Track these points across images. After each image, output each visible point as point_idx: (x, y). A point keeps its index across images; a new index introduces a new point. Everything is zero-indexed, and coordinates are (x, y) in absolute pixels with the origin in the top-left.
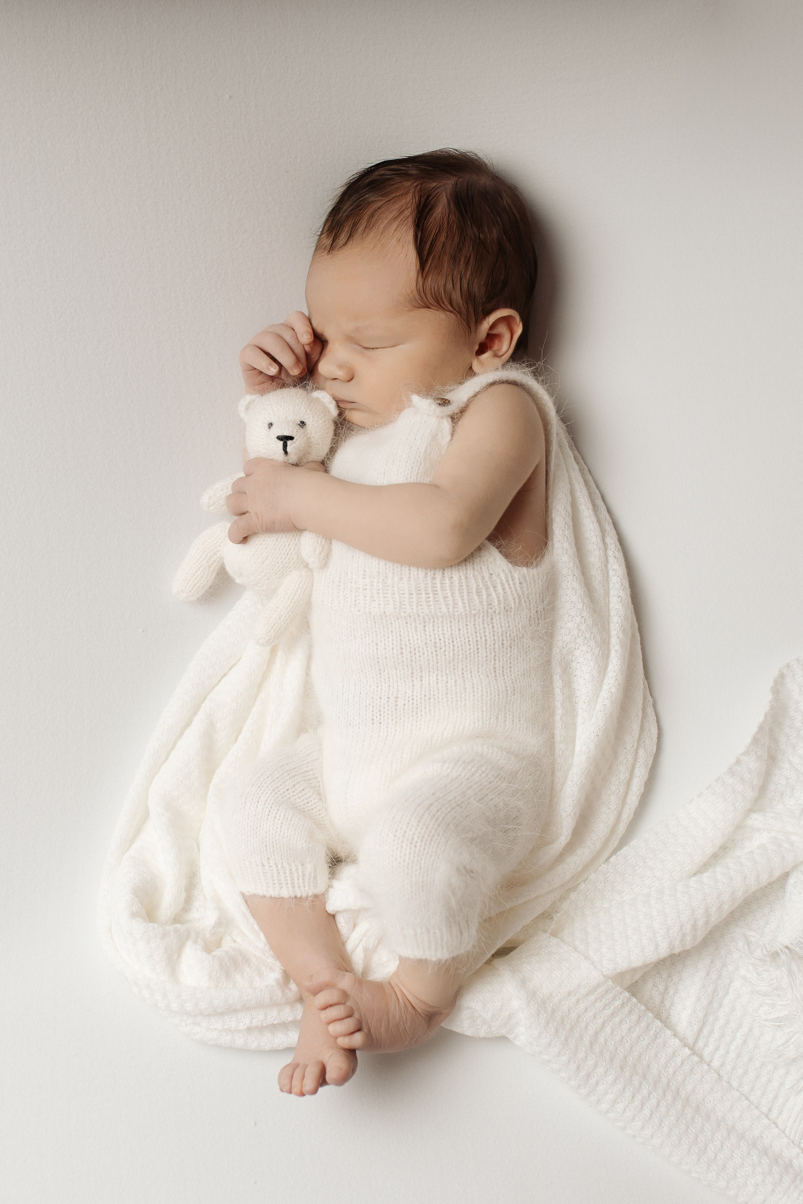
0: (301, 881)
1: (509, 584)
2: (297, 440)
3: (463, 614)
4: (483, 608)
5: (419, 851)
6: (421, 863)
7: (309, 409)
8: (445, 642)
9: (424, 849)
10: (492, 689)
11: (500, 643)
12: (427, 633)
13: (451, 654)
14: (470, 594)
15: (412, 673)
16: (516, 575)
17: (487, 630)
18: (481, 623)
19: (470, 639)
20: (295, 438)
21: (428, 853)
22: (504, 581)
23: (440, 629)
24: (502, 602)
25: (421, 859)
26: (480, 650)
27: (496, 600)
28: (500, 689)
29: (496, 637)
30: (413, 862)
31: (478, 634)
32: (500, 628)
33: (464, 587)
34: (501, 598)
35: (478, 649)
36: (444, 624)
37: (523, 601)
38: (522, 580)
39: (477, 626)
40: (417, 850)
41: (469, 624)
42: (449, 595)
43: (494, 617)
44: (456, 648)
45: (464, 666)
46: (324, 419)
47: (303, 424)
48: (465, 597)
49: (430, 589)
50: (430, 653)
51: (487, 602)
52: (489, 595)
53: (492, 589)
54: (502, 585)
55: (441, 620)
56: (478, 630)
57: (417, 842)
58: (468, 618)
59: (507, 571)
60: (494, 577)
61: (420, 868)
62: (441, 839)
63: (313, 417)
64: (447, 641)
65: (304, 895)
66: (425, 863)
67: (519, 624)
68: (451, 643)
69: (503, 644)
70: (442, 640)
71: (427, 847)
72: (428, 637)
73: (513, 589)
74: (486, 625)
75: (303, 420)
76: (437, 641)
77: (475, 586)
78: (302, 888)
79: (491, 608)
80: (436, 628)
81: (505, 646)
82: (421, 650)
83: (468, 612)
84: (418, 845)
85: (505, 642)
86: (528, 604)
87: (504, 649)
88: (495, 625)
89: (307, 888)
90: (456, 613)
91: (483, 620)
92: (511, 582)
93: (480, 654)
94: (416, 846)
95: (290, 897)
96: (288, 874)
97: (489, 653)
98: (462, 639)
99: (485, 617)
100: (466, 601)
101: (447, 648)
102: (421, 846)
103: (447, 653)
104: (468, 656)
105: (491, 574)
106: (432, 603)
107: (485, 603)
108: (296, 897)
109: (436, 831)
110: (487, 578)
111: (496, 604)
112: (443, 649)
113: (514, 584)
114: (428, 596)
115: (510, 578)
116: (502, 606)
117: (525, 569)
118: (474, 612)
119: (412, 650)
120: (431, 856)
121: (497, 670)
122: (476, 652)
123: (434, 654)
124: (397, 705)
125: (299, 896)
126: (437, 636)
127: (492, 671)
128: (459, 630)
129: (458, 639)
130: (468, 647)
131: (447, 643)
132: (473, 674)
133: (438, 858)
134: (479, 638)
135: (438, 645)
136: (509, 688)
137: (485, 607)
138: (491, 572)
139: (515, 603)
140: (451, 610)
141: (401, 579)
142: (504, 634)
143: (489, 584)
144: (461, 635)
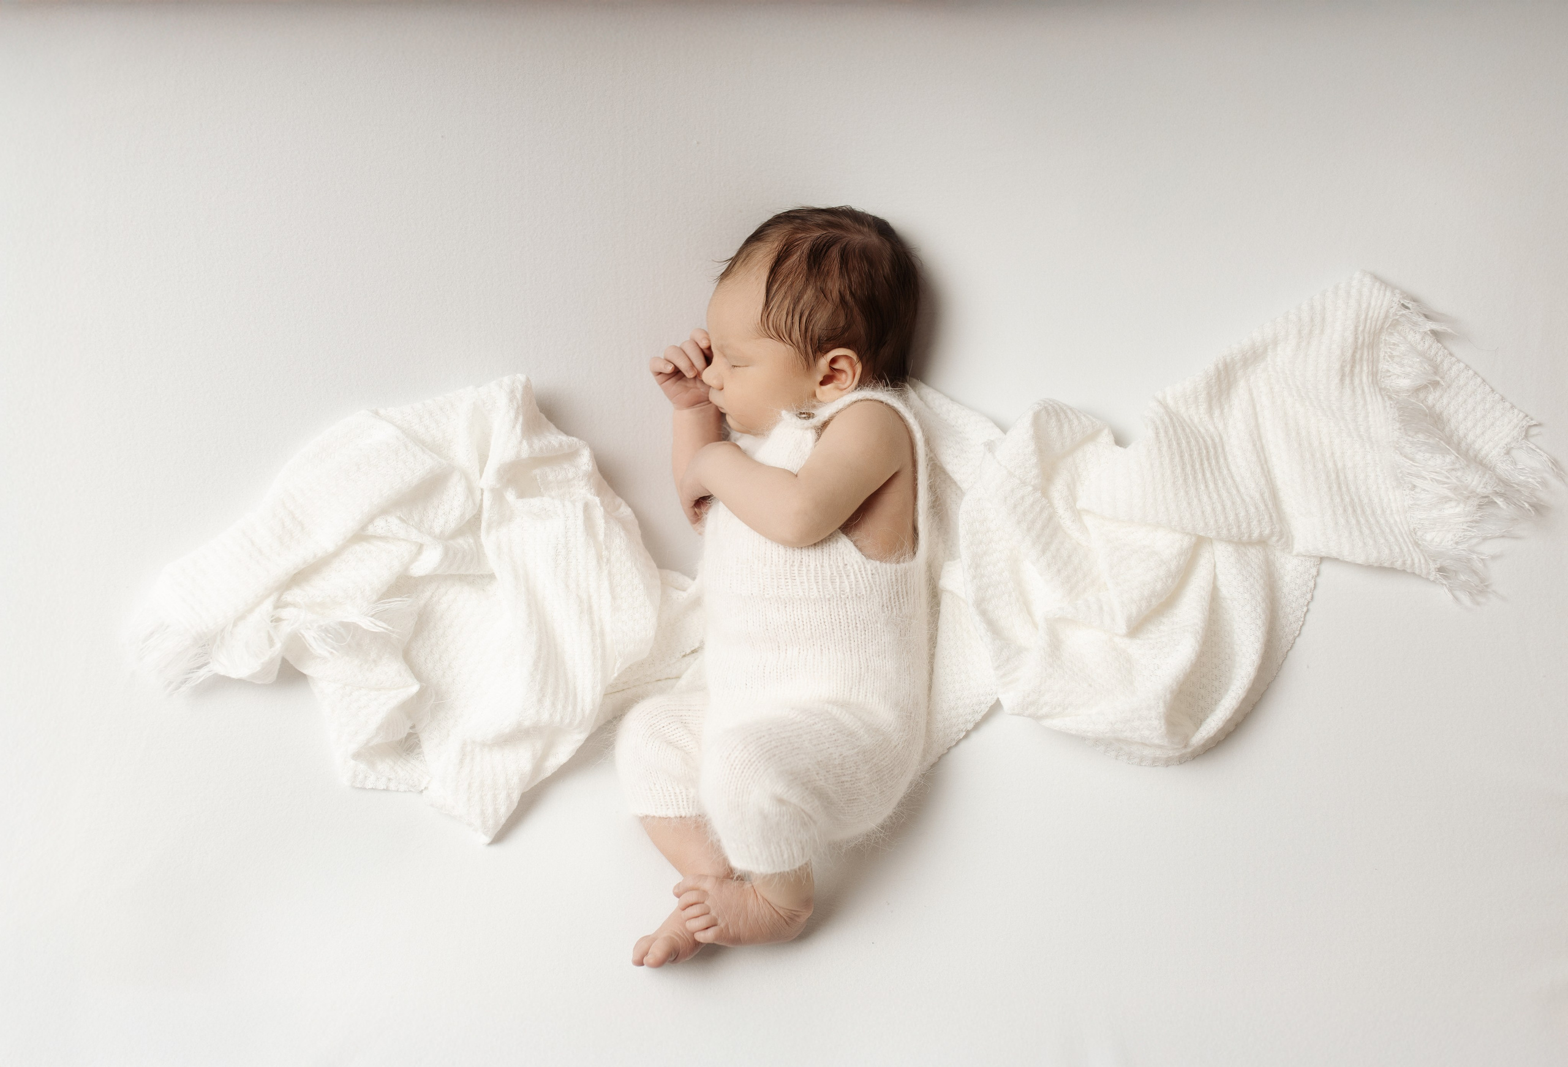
0: (685, 803)
1: (862, 574)
3: (818, 597)
4: (836, 594)
5: (738, 773)
6: (737, 784)
8: (803, 622)
9: (743, 772)
10: (847, 665)
11: (854, 625)
12: (788, 613)
13: (809, 632)
14: (824, 581)
15: (779, 647)
16: (868, 567)
17: (841, 613)
18: (835, 607)
19: (826, 620)
21: (745, 776)
22: (857, 571)
23: (799, 609)
24: (854, 590)
25: (738, 781)
26: (835, 631)
27: (848, 588)
28: (854, 665)
29: (849, 621)
30: (731, 782)
31: (833, 616)
32: (853, 613)
33: (820, 574)
34: (853, 586)
35: (833, 629)
36: (802, 606)
37: (874, 590)
38: (874, 571)
39: (832, 610)
40: (736, 772)
41: (824, 606)
42: (805, 581)
43: (847, 602)
44: (813, 627)
45: (822, 643)
48: (820, 583)
49: (788, 574)
50: (791, 631)
51: (840, 588)
52: (841, 582)
53: (845, 577)
54: (855, 575)
55: (799, 602)
56: (832, 613)
57: (737, 765)
58: (824, 602)
59: (860, 562)
60: (849, 567)
61: (736, 789)
62: (761, 766)
64: (804, 620)
65: (688, 815)
66: (741, 784)
67: (871, 610)
68: (808, 623)
69: (856, 627)
70: (800, 619)
71: (745, 771)
72: (788, 617)
73: (865, 579)
74: (840, 609)
76: (796, 620)
77: (829, 573)
78: (687, 809)
79: (844, 594)
80: (795, 609)
81: (859, 629)
82: (783, 627)
83: (822, 597)
84: (738, 767)
85: (858, 625)
86: (879, 592)
87: (859, 632)
88: (848, 609)
89: (691, 809)
90: (812, 597)
91: (837, 604)
92: (863, 572)
93: (835, 634)
94: (735, 769)
95: (676, 817)
96: (672, 797)
97: (843, 634)
98: (819, 620)
99: (839, 602)
100: (821, 587)
101: (805, 627)
102: (740, 768)
103: (805, 631)
104: (825, 635)
105: (846, 565)
106: (790, 587)
107: (838, 589)
108: (681, 817)
109: (757, 759)
110: (841, 568)
111: (848, 590)
112: (801, 628)
113: (867, 574)
114: (787, 581)
115: (863, 569)
116: (854, 592)
117: (878, 562)
118: (827, 597)
119: (776, 627)
120: (747, 779)
121: (853, 650)
122: (832, 631)
123: (794, 631)
124: (764, 673)
125: (683, 816)
126: (796, 616)
127: (848, 650)
128: (816, 611)
129: (815, 620)
130: (824, 627)
131: (805, 623)
132: (831, 651)
133: (754, 782)
134: (833, 620)
135: (797, 624)
136: (862, 666)
137: (838, 592)
138: (846, 563)
139: (866, 591)
140: (806, 594)
141: (765, 565)
142: (857, 618)
143: (843, 573)
144: (818, 617)
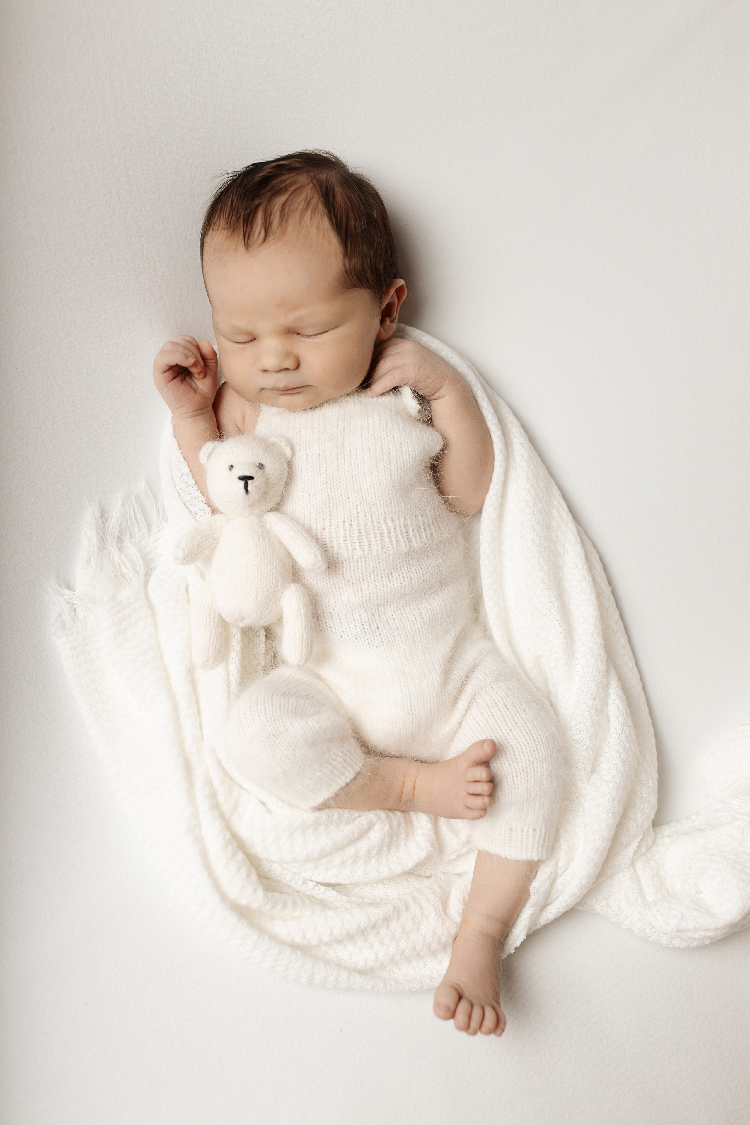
2: (257, 479)
7: (266, 453)
20: (255, 478)
46: (280, 462)
47: (261, 466)
63: (270, 460)
75: (261, 462)
